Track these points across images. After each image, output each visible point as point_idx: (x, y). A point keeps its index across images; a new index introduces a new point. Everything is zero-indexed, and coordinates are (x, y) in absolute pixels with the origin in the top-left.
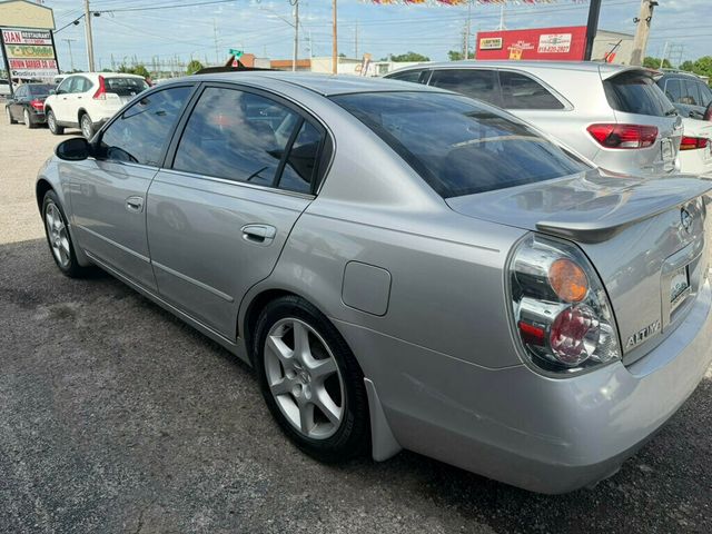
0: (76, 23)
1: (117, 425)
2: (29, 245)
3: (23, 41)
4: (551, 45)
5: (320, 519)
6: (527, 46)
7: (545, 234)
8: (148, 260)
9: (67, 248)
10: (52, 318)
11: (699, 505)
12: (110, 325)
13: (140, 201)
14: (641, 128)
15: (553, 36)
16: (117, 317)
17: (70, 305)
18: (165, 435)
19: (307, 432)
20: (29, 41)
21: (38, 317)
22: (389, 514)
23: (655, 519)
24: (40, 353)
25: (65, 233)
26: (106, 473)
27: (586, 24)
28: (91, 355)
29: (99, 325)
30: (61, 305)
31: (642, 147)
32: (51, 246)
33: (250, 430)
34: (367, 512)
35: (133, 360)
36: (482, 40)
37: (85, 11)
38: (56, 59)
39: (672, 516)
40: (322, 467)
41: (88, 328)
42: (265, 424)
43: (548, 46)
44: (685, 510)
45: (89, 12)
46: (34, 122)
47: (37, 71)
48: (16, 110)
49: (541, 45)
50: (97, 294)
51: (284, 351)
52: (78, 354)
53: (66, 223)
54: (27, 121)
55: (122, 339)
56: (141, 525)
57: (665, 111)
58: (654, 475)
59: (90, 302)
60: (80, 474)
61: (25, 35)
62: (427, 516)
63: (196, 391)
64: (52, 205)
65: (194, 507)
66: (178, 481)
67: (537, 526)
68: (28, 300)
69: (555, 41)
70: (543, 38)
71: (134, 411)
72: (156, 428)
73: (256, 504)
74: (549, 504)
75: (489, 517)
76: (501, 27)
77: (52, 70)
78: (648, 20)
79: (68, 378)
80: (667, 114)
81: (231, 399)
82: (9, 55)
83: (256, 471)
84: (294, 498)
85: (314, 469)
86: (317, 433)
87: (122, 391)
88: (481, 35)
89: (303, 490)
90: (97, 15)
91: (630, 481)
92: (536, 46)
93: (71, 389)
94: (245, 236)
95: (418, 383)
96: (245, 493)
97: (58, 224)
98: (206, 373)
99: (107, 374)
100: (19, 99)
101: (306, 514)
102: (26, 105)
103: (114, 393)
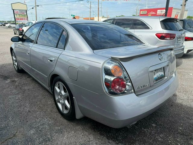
0: (33, 8)
1: (18, 108)
2: (10, 64)
3: (19, 13)
4: (161, 13)
5: (62, 133)
6: (154, 13)
7: (113, 59)
8: (31, 67)
9: (17, 65)
10: (10, 82)
11: (166, 135)
12: (24, 84)
13: (29, 52)
14: (171, 34)
15: (161, 10)
16: (26, 82)
17: (16, 79)
18: (29, 111)
19: (63, 112)
20: (21, 13)
21: (7, 82)
22: (80, 133)
23: (152, 138)
24: (5, 90)
25: (16, 61)
26: (12, 120)
27: (165, 7)
28: (17, 91)
29: (21, 84)
30: (13, 79)
31: (171, 39)
32: (14, 64)
33: (51, 111)
34: (74, 132)
35: (27, 93)
36: (141, 12)
37: (35, 5)
38: (27, 18)
39: (157, 138)
40: (67, 121)
41: (18, 85)
42: (55, 110)
43: (159, 13)
44: (161, 136)
45: (36, 5)
46: (20, 34)
47: (22, 21)
48: (16, 31)
49: (158, 13)
50: (23, 76)
51: (58, 90)
52: (14, 91)
53: (16, 58)
54: (18, 34)
55: (26, 88)
56: (17, 132)
57: (179, 30)
58: (156, 127)
59: (21, 79)
60: (6, 120)
61: (20, 11)
62: (90, 134)
63: (40, 101)
64: (13, 54)
65: (31, 129)
66: (29, 122)
67: (119, 138)
68: (5, 78)
69: (162, 11)
70: (158, 11)
71: (23, 105)
72: (27, 110)
73: (47, 129)
74: (124, 133)
75: (107, 135)
76: (146, 8)
77: (26, 21)
78: (185, 5)
79: (10, 97)
80: (179, 31)
81: (49, 103)
82: (16, 17)
83: (49, 121)
84: (57, 128)
85: (65, 121)
86: (65, 112)
87: (22, 100)
88: (141, 10)
89: (60, 126)
90: (38, 6)
91: (148, 128)
92: (156, 13)
93: (10, 99)
94: (49, 61)
95: (84, 98)
96: (45, 126)
97: (15, 59)
98: (44, 97)
99: (19, 96)
100: (16, 28)
101: (59, 132)
102: (18, 29)
103: (20, 101)
